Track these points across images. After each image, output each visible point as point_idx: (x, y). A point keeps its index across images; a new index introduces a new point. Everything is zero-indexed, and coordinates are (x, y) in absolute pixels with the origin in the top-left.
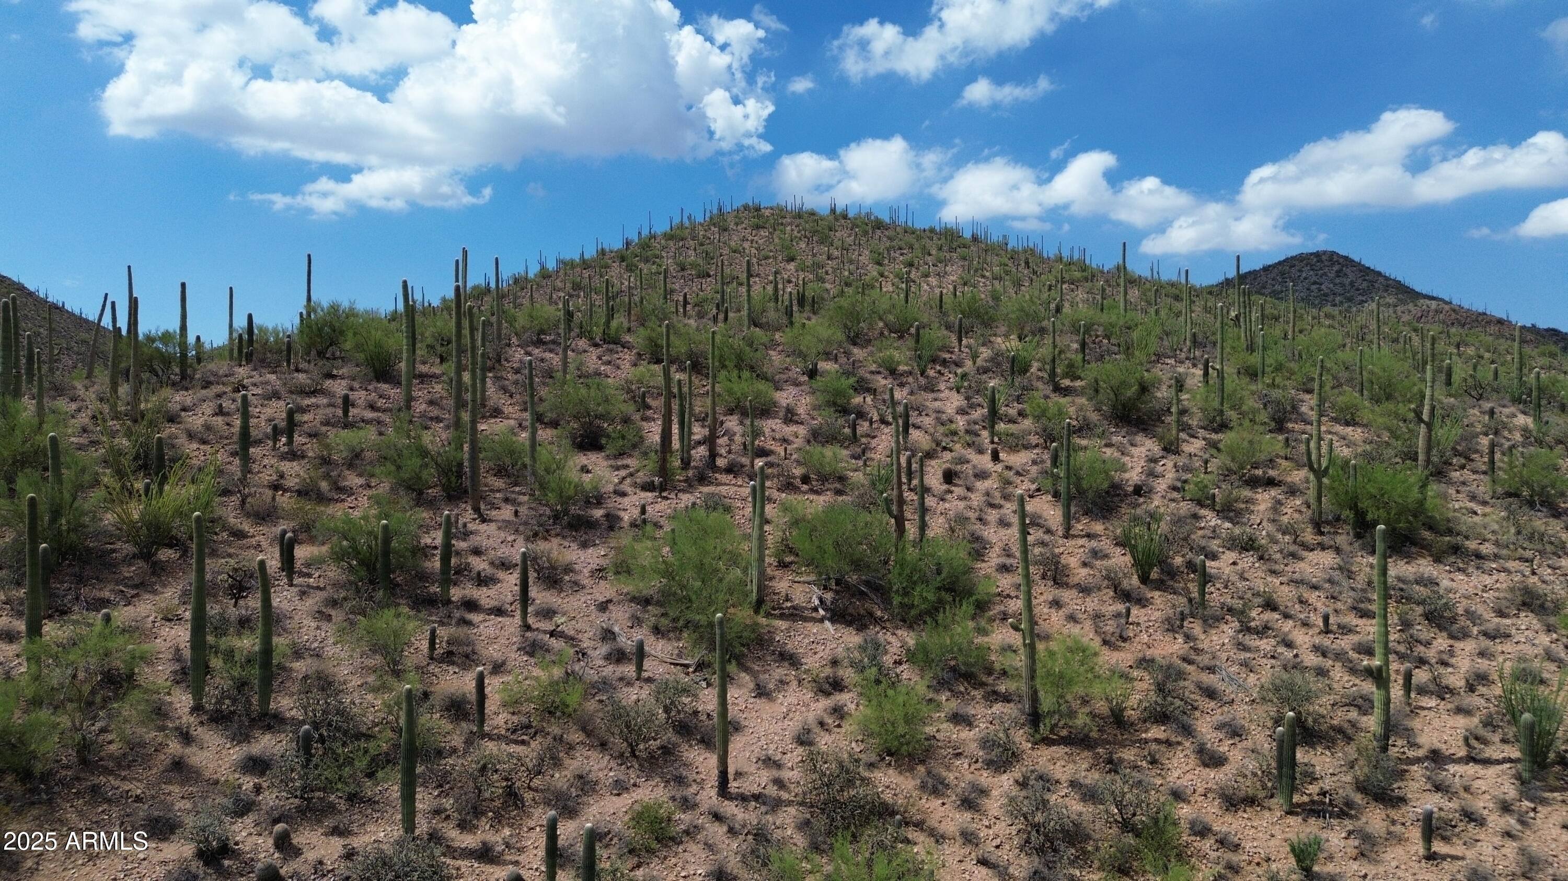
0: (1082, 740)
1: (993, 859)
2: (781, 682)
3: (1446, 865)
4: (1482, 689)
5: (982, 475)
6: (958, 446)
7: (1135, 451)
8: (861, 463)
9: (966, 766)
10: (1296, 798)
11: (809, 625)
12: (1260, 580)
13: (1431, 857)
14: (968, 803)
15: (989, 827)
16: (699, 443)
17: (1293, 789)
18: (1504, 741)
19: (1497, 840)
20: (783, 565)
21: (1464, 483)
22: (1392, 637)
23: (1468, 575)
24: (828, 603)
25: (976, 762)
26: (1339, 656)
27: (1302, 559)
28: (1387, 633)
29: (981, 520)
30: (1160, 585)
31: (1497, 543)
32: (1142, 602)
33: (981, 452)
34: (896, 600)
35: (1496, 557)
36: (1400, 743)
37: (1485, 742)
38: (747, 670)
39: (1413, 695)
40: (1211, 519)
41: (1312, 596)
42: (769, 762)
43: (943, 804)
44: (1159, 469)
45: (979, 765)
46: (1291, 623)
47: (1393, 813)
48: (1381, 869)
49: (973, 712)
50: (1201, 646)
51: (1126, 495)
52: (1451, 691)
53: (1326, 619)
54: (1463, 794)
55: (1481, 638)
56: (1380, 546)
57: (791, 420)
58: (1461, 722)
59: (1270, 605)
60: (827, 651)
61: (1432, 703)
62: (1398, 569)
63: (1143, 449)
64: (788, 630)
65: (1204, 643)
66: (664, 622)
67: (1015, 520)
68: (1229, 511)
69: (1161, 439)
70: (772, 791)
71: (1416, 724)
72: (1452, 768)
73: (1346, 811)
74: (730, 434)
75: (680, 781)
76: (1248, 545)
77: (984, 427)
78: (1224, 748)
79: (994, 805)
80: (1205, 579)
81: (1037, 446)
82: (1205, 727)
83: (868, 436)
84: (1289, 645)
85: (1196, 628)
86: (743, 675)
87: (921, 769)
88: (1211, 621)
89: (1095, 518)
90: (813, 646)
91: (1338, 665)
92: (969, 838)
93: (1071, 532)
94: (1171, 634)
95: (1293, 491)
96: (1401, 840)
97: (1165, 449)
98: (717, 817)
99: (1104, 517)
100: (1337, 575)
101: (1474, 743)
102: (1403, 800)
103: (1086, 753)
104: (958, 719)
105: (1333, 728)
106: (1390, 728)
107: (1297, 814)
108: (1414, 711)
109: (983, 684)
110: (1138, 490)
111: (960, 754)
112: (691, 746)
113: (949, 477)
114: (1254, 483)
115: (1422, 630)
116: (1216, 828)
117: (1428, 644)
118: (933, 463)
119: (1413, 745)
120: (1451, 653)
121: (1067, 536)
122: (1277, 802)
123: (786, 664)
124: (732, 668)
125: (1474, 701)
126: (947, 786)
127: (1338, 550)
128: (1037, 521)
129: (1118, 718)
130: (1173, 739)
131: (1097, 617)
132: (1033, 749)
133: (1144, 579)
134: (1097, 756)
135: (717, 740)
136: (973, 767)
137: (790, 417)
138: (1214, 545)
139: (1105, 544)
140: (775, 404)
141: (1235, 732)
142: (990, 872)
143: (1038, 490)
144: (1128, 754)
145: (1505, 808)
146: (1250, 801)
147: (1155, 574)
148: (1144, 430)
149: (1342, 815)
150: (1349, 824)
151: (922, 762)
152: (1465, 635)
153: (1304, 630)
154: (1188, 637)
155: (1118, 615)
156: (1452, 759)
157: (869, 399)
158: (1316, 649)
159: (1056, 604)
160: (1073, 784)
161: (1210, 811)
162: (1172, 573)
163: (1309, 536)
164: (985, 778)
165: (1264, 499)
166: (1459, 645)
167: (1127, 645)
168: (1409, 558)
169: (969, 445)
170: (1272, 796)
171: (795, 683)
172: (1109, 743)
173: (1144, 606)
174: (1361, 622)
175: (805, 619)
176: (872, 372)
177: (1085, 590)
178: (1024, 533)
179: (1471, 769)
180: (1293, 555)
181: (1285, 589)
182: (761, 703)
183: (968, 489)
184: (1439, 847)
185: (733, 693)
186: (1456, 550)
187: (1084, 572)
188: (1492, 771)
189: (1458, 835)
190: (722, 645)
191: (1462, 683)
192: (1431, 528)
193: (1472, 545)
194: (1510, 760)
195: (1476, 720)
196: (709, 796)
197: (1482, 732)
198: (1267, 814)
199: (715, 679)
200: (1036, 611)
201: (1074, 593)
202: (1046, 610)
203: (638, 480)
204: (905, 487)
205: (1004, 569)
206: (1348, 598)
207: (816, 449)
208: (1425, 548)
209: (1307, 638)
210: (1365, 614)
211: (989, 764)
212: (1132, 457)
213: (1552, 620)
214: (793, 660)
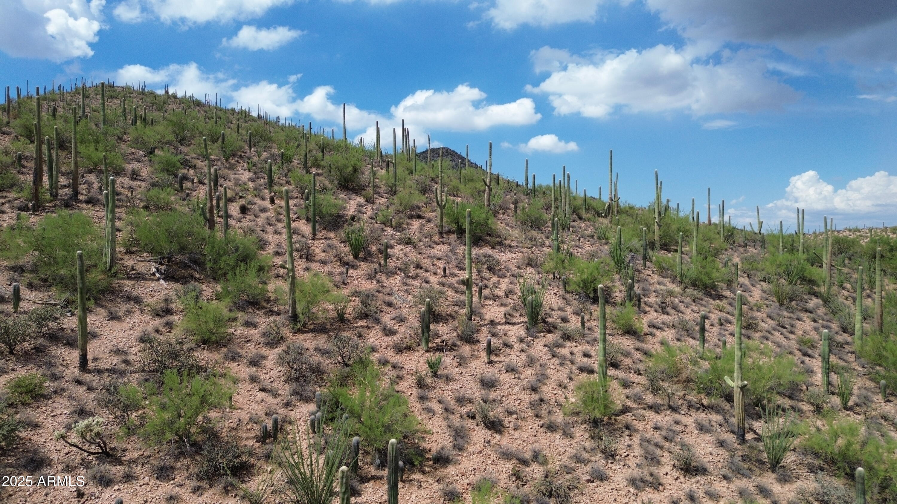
0: (322, 330)
1: (268, 387)
2: (128, 312)
3: (497, 365)
4: (511, 296)
5: (264, 210)
6: (250, 196)
7: (351, 202)
8: (185, 202)
9: (253, 346)
10: (430, 345)
11: (149, 283)
12: (413, 256)
13: (490, 362)
14: (254, 363)
15: (266, 374)
16: (65, 186)
17: (429, 341)
18: (521, 316)
19: (518, 354)
20: (129, 252)
21: (504, 220)
22: (473, 278)
23: (506, 254)
24: (163, 271)
25: (260, 344)
26: (450, 286)
27: (434, 248)
28: (471, 276)
29: (263, 231)
30: (364, 260)
31: (517, 242)
32: (354, 267)
33: (263, 199)
34: (209, 265)
35: (517, 247)
36: (477, 319)
37: (513, 316)
38: (102, 307)
39: (483, 300)
40: (390, 231)
41: (438, 263)
42: (117, 352)
43: (238, 365)
44: (364, 210)
45: (261, 345)
46: (429, 273)
47: (474, 347)
48: (469, 370)
49: (258, 321)
50: (385, 285)
51: (346, 221)
52: (498, 297)
53: (444, 270)
54: (504, 337)
55: (511, 277)
56: (468, 242)
57: (135, 179)
58: (503, 309)
59: (419, 266)
60: (161, 295)
61: (491, 302)
62: (476, 251)
63: (355, 201)
64: (134, 285)
65: (387, 283)
66: (36, 281)
67: (285, 231)
68: (398, 227)
69: (364, 197)
70: (122, 366)
71: (484, 311)
72: (499, 327)
73: (452, 347)
74: (90, 184)
75: (50, 365)
76: (408, 242)
77: (266, 188)
78: (396, 327)
79: (269, 363)
80: (387, 257)
81: (297, 198)
82: (387, 319)
83: (189, 189)
84: (427, 282)
85: (383, 278)
86: (99, 309)
87: (225, 350)
88: (390, 274)
89: (330, 230)
90: (152, 293)
91: (450, 290)
92: (253, 379)
93: (317, 237)
94: (370, 281)
95: (429, 221)
96: (477, 357)
97: (367, 201)
98: (79, 382)
99: (334, 230)
100: (450, 254)
101: (507, 316)
102: (478, 341)
103: (324, 335)
104: (248, 324)
105: (448, 315)
106: (472, 312)
107: (431, 351)
108: (483, 306)
109: (263, 308)
110: (353, 218)
111: (249, 340)
112: (58, 347)
113: (244, 210)
114: (411, 217)
115: (486, 274)
116: (391, 361)
117: (489, 280)
118: (233, 204)
119: (482, 319)
120: (499, 284)
121: (313, 239)
122: (422, 346)
123: (132, 303)
124: (91, 304)
125: (509, 301)
126: (241, 356)
127: (450, 244)
128: (296, 232)
129: (341, 318)
130: (370, 325)
131: (330, 274)
132: (293, 336)
133: (356, 256)
134: (330, 336)
135: (80, 343)
136: (257, 347)
137: (135, 176)
138: (392, 242)
139: (336, 242)
140: (124, 170)
141: (402, 320)
142: (267, 394)
143: (298, 218)
144: (347, 334)
145: (521, 341)
146: (409, 348)
147: (361, 254)
148: (356, 193)
149: (451, 349)
150: (454, 353)
151: (225, 346)
152: (505, 276)
153: (434, 276)
154: (378, 281)
155: (341, 273)
156: (499, 323)
157: (191, 171)
158: (440, 283)
159: (307, 269)
160: (316, 349)
161: (390, 355)
162: (370, 254)
163: (436, 238)
164: (264, 351)
165: (416, 224)
166: (502, 280)
167: (347, 286)
168: (481, 247)
169: (256, 196)
170: (419, 345)
171: (138, 312)
172: (336, 329)
173: (356, 269)
174: (459, 272)
175: (146, 280)
176: (192, 158)
177: (324, 263)
178: (290, 238)
179: (507, 327)
180: (430, 246)
181: (426, 260)
182: (114, 324)
183: (256, 216)
184: (494, 358)
185: (90, 319)
186: (500, 244)
187: (323, 255)
188: (516, 327)
189: (502, 353)
190: (82, 288)
191: (503, 294)
192: (490, 235)
193: (507, 242)
194: (523, 322)
195: (509, 308)
196: (73, 371)
197: (511, 312)
198: (416, 353)
199: (78, 312)
200: (297, 273)
201: (318, 264)
202: (302, 272)
204: (216, 215)
205: (278, 254)
206: (454, 263)
207: (154, 192)
208: (488, 243)
209: (436, 280)
210: (462, 269)
211: (267, 344)
212: (350, 204)
213: (540, 270)
214: (137, 300)
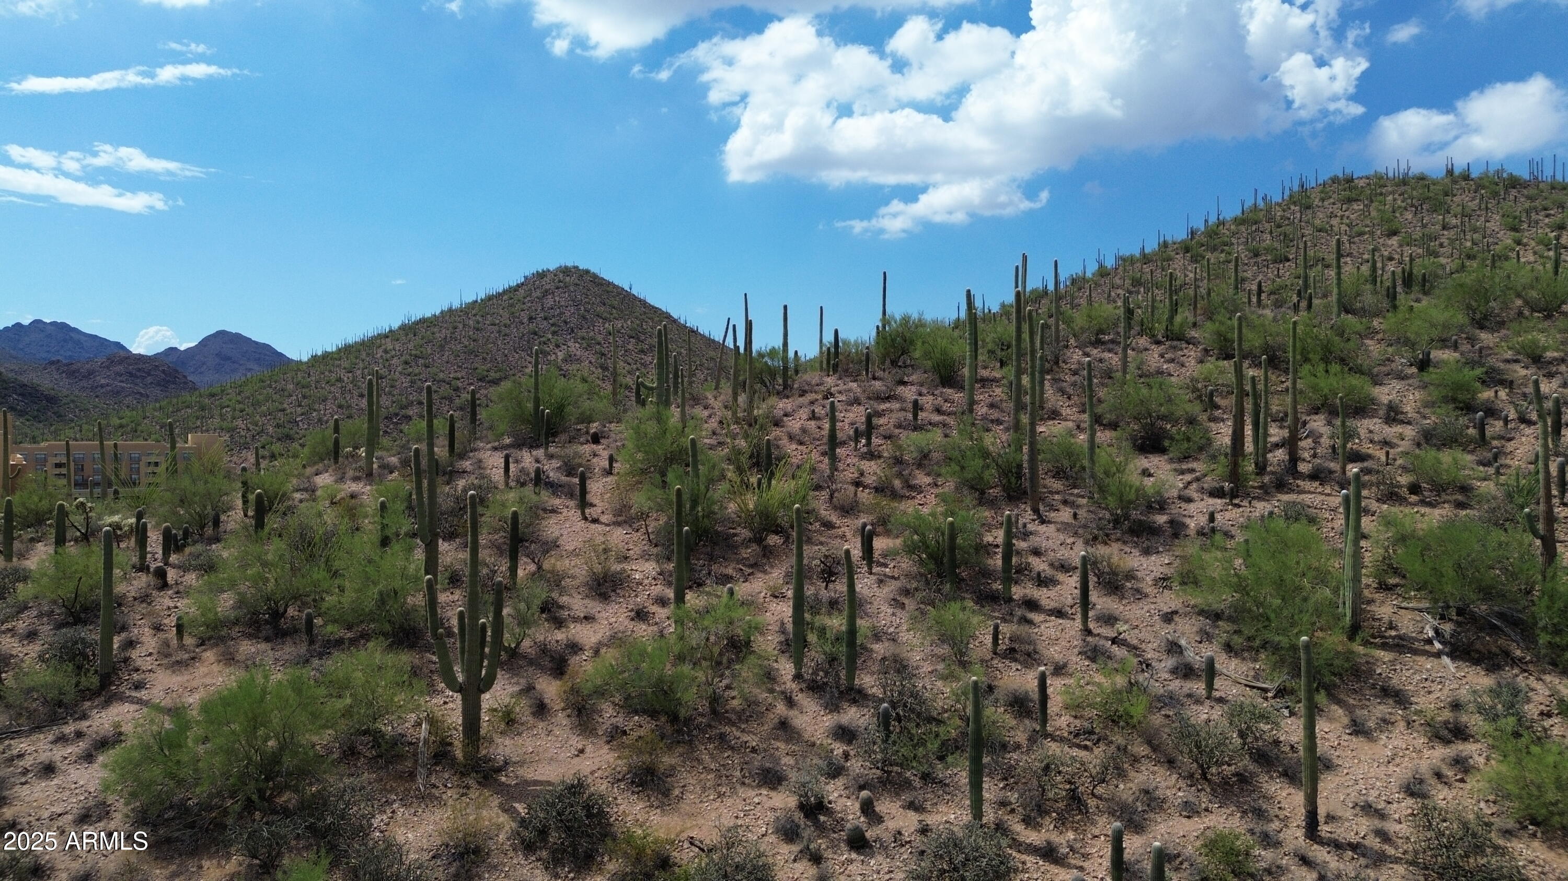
2: (1384, 721)
8: (1491, 470)
11: (1421, 659)
16: (1277, 446)
20: (1384, 587)
24: (1447, 636)
34: (1543, 639)
38: (1340, 702)
42: (1368, 809)
57: (1394, 420)
60: (1446, 692)
64: (1393, 662)
66: (1237, 640)
70: (1374, 842)
74: (1316, 437)
75: (1259, 814)
83: (1501, 438)
86: (1334, 707)
90: (1427, 684)
98: (1305, 861)
112: (1271, 777)
123: (1391, 701)
124: (1321, 698)
135: (1304, 776)
137: (1393, 415)
140: (1373, 401)
157: (1503, 394)
171: (1402, 724)
175: (1416, 652)
176: (1508, 361)
182: (1357, 742)
185: (1322, 726)
190: (1308, 672)
196: (1295, 836)
199: (1300, 708)
203: (1206, 486)
204: (1556, 501)
207: (1429, 455)
214: (1399, 698)
